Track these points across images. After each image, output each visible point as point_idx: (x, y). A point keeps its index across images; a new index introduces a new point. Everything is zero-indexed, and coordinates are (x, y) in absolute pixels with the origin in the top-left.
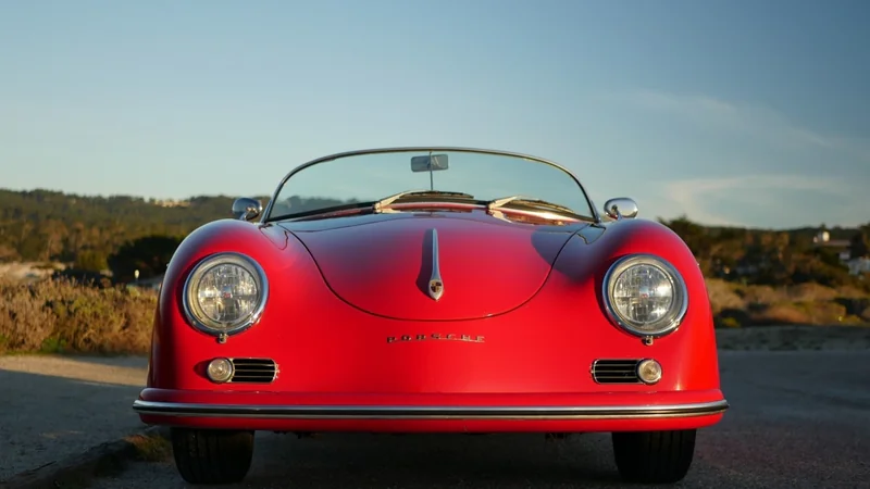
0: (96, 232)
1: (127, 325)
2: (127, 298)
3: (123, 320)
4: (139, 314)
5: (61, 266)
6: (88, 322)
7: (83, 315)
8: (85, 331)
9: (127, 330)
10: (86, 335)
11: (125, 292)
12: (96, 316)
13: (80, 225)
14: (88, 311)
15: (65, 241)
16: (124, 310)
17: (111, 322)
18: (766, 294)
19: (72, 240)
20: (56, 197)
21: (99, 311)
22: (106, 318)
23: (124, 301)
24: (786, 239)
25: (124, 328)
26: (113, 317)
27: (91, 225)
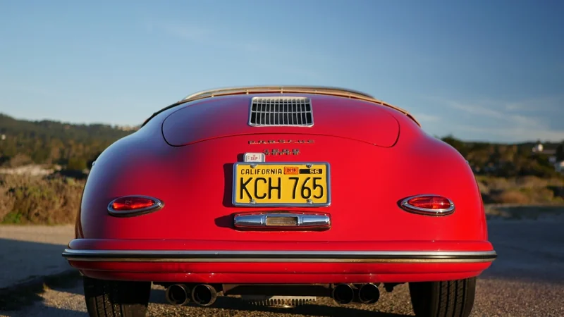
0: (81, 147)
1: (65, 204)
2: (66, 186)
3: (62, 201)
4: (74, 196)
5: (59, 168)
6: (38, 202)
7: (34, 197)
8: (35, 208)
9: (65, 208)
10: (36, 211)
11: (65, 182)
12: (43, 198)
13: (71, 142)
14: (38, 195)
15: (62, 152)
16: (63, 194)
17: (54, 203)
18: (501, 183)
19: (66, 151)
20: (57, 125)
21: (45, 195)
22: (50, 199)
23: (63, 188)
24: (515, 149)
25: (62, 206)
26: (56, 199)
27: (78, 142)
